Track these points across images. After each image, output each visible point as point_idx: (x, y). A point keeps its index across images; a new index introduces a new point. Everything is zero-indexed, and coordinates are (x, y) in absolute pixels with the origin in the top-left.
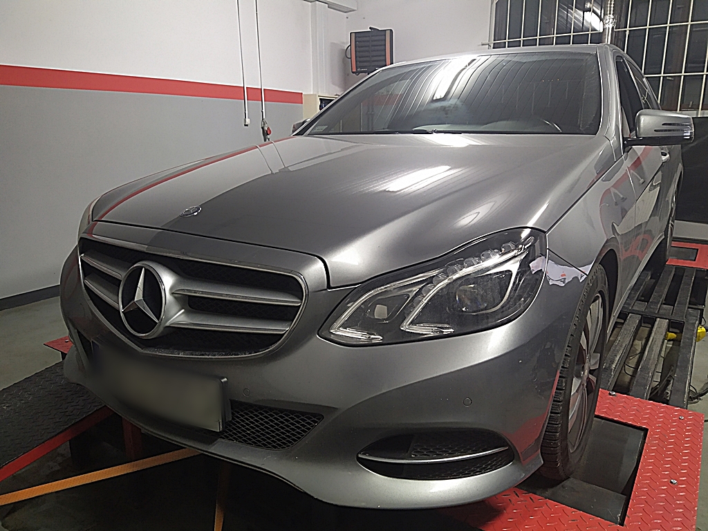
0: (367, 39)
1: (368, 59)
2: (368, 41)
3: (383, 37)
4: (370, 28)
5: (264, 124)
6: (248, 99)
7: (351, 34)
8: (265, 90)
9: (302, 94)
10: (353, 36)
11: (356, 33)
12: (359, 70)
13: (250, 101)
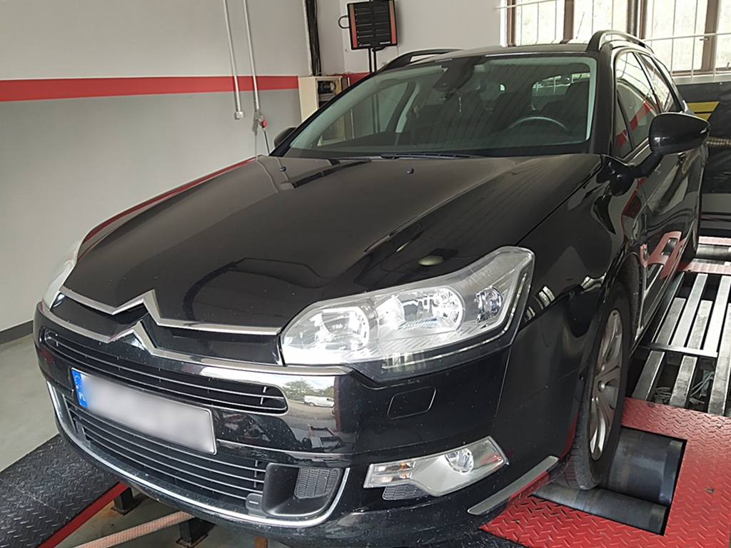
0: (368, 10)
1: (371, 32)
3: (386, 9)
6: (239, 90)
7: (348, 5)
8: (256, 77)
9: (297, 77)
10: (351, 7)
11: (354, 4)
12: (360, 45)
13: (241, 92)
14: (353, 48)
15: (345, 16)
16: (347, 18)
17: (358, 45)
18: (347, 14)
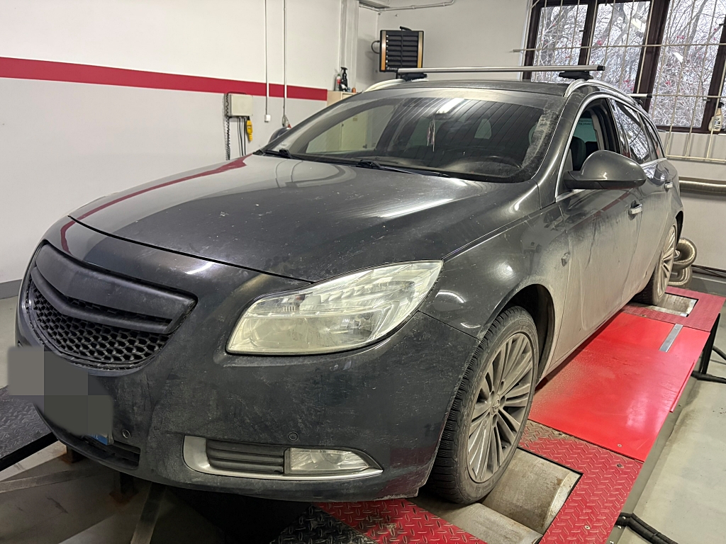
0: (399, 38)
1: (399, 58)
2: (400, 41)
3: (415, 39)
4: (401, 28)
5: (285, 121)
6: (270, 95)
7: (381, 31)
8: (288, 86)
9: (326, 91)
10: (384, 33)
11: (387, 31)
12: (388, 68)
13: (272, 98)
14: (381, 71)
15: (378, 42)
16: (379, 43)
17: (386, 68)
18: (379, 39)
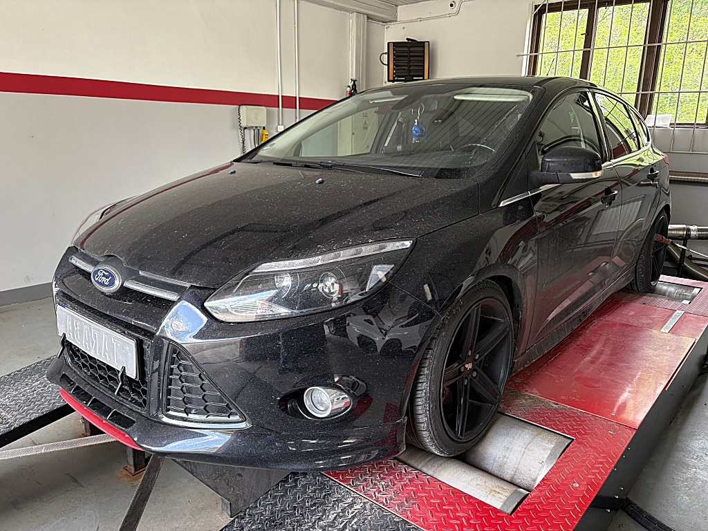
0: (405, 49)
1: (406, 68)
2: (407, 52)
3: (422, 49)
4: (407, 39)
6: (282, 107)
7: (388, 43)
8: (299, 98)
10: (391, 45)
11: (394, 43)
12: (397, 78)
13: (285, 109)
14: (389, 81)
16: (387, 55)
17: (394, 78)
18: (387, 52)
